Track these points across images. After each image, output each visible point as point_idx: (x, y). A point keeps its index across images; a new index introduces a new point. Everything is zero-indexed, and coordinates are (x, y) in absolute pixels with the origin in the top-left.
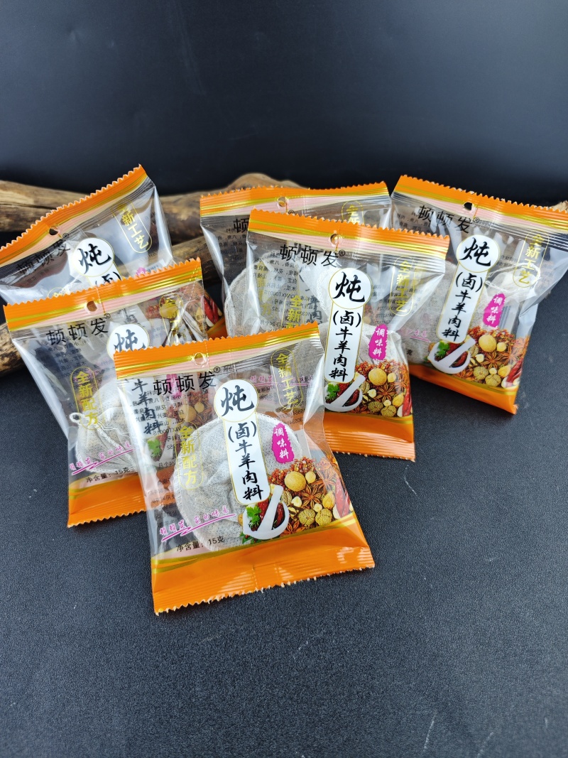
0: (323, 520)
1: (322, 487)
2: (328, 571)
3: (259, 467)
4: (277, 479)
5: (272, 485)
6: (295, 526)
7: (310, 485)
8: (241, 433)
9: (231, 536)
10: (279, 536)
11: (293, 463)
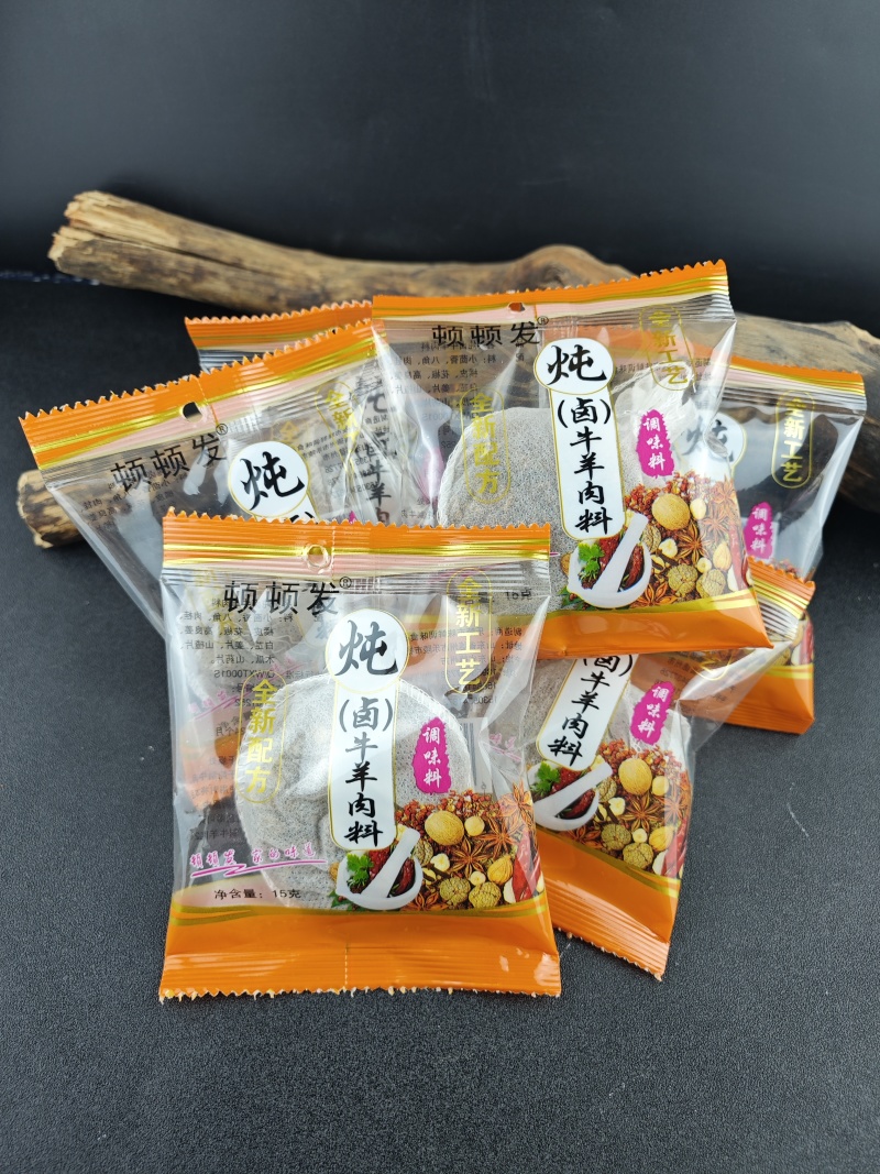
0: (483, 899)
1: (493, 847)
2: (476, 984)
3: (382, 790)
4: (412, 817)
5: (400, 826)
6: (430, 900)
7: (471, 838)
8: (363, 718)
9: (312, 890)
10: (398, 910)
11: (446, 795)
